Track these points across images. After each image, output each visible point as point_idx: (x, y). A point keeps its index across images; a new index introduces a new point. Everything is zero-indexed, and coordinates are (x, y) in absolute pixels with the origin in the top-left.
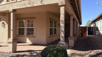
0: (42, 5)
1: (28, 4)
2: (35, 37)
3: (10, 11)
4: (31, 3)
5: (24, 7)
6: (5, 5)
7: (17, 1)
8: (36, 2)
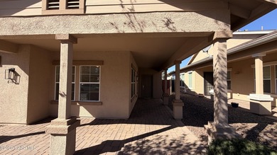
0: (171, 31)
1: (126, 26)
2: (101, 103)
3: (58, 38)
4: (135, 23)
5: (113, 31)
6: (38, 18)
7: (87, 13)
8: (150, 22)
